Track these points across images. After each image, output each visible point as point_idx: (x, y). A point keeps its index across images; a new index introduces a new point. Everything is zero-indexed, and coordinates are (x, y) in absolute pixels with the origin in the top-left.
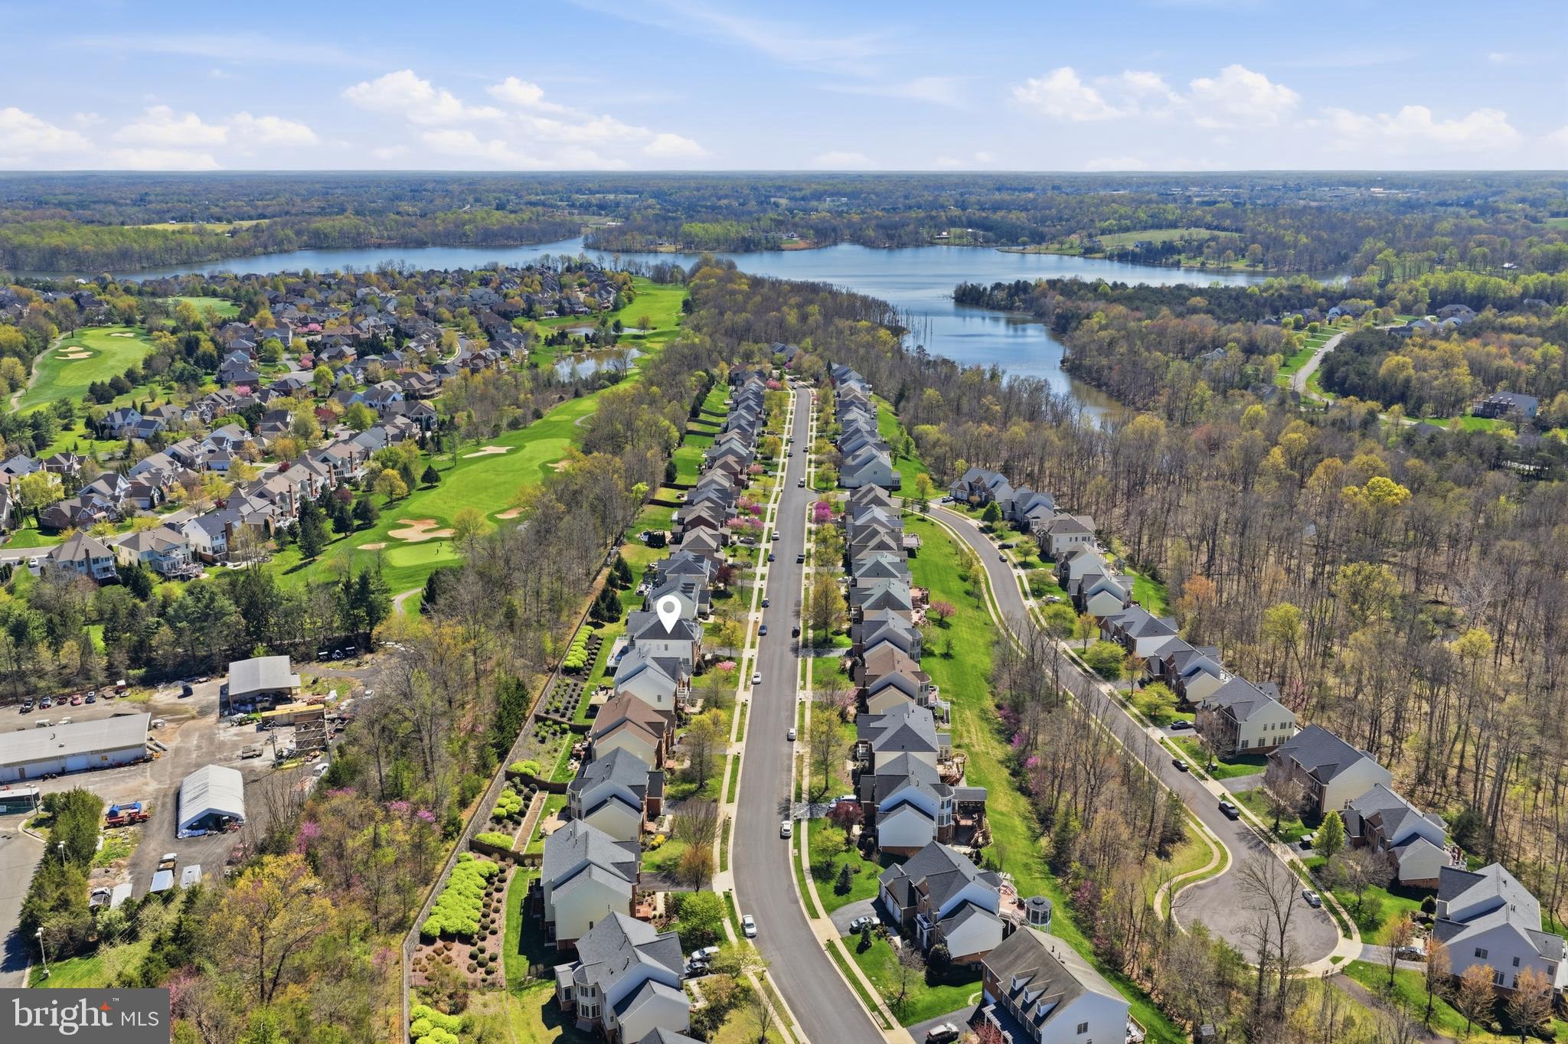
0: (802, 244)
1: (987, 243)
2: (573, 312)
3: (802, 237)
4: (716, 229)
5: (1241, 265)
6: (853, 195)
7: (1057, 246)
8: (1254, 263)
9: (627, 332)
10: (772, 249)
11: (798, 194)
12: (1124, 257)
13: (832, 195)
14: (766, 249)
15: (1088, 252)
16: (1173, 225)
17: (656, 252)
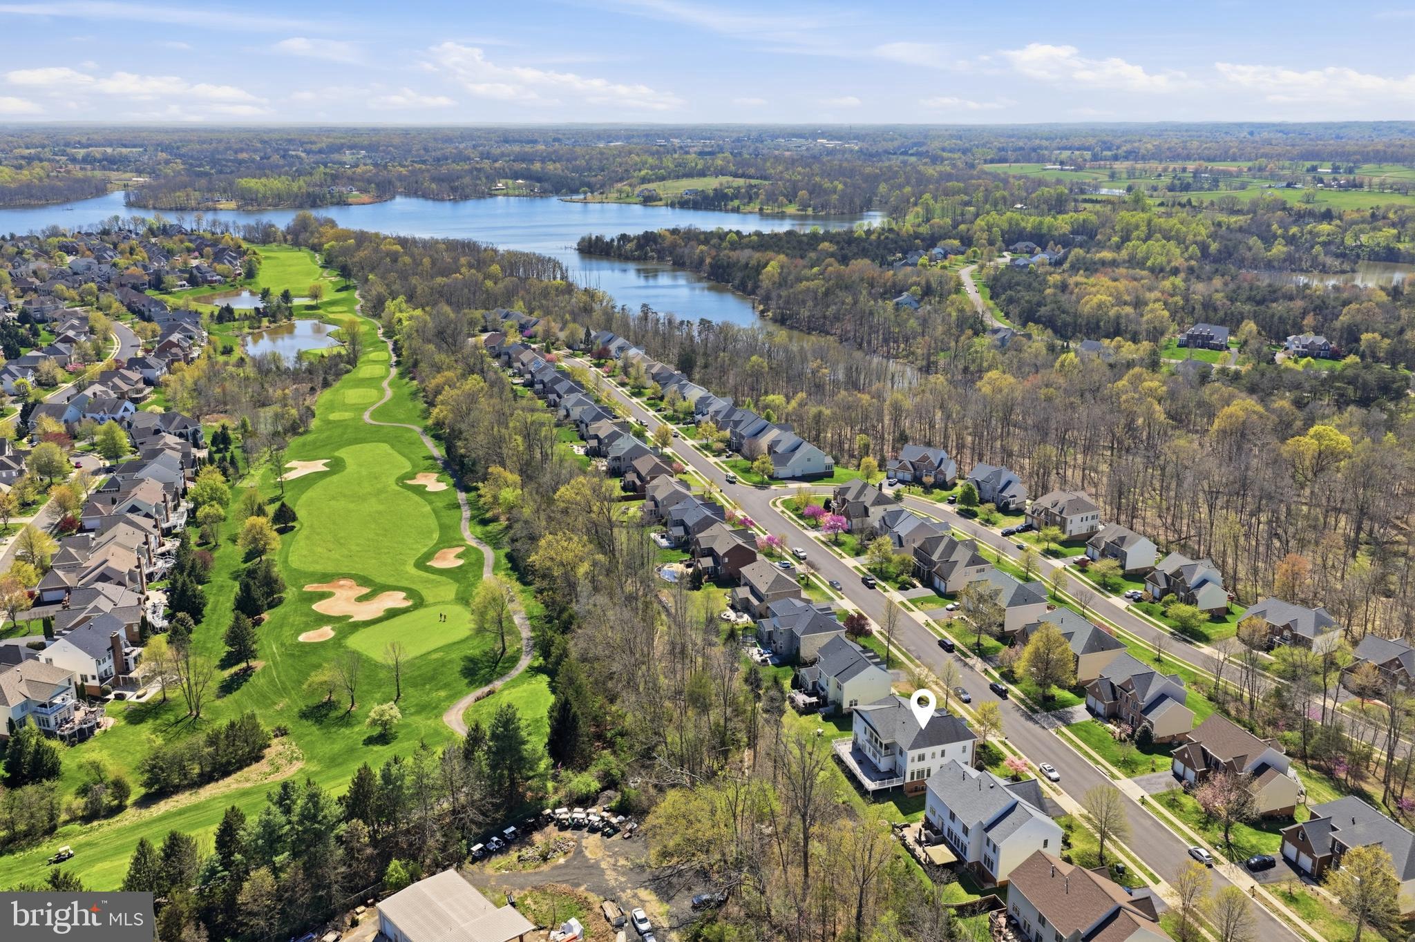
0: (365, 198)
1: (544, 194)
2: (206, 281)
3: (362, 191)
4: (277, 184)
5: (792, 209)
6: (371, 148)
7: (615, 195)
8: (804, 207)
9: (297, 302)
10: (338, 204)
11: (314, 148)
12: (684, 204)
13: (351, 147)
14: (332, 204)
15: (648, 200)
16: (702, 174)
17: (215, 210)
